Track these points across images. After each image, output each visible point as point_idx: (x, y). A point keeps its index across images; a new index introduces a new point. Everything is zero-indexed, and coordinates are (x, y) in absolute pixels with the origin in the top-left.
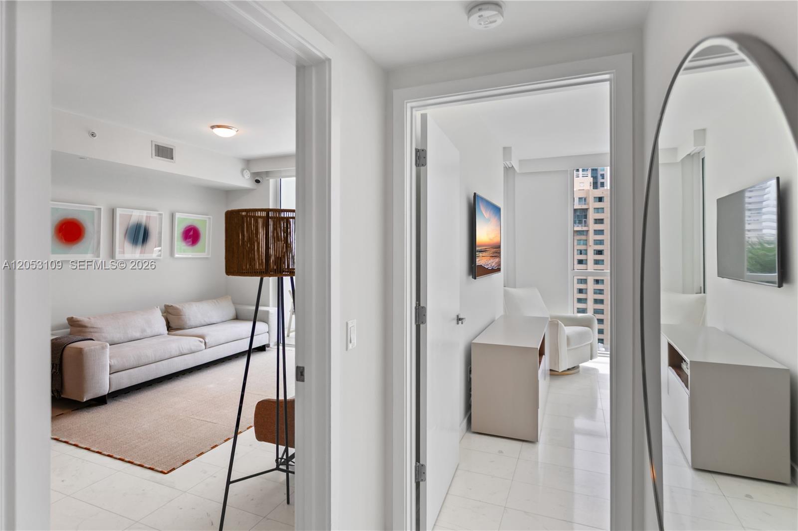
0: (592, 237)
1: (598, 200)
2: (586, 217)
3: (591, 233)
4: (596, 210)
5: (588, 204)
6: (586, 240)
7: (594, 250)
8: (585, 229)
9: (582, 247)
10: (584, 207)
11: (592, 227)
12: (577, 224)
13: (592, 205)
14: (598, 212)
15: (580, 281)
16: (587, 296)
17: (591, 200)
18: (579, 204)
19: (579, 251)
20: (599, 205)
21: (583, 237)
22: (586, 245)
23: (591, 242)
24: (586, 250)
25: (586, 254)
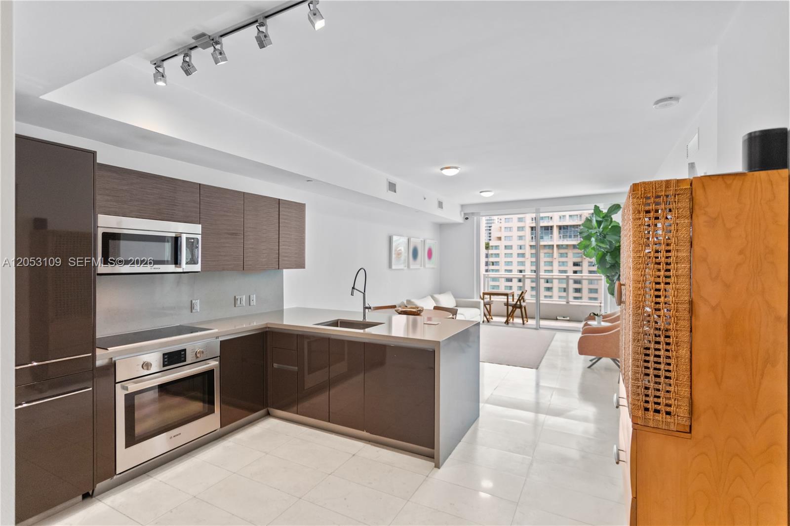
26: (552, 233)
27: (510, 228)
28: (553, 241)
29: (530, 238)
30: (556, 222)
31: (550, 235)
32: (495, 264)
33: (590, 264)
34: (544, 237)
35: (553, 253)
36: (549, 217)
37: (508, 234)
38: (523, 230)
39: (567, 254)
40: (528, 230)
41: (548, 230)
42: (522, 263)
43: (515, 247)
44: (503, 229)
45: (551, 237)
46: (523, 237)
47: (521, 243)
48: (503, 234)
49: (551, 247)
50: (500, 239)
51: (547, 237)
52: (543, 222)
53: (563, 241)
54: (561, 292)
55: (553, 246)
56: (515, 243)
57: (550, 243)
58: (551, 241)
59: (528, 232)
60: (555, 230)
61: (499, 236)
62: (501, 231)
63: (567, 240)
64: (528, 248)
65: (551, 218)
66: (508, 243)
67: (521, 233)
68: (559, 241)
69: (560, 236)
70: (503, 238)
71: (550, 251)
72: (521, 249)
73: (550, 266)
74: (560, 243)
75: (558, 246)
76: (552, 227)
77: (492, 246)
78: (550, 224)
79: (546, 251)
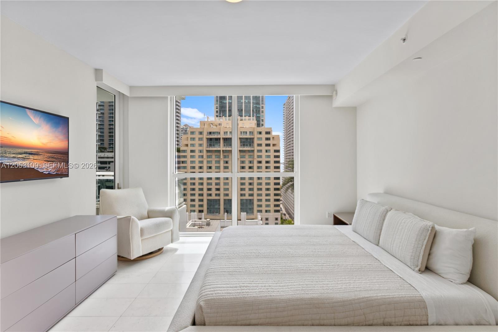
0: (256, 154)
1: (259, 133)
2: (253, 142)
3: (256, 151)
4: (258, 139)
5: (254, 135)
6: (253, 155)
7: (257, 161)
8: (252, 149)
9: (251, 159)
10: (252, 137)
11: (256, 148)
12: (248, 147)
13: (256, 136)
14: (259, 140)
15: (250, 178)
16: (254, 187)
17: (255, 133)
18: (249, 135)
19: (249, 162)
20: (259, 136)
21: (251, 154)
22: (253, 158)
23: (256, 157)
24: (253, 161)
25: (253, 163)
26: (220, 143)
27: (194, 138)
28: (220, 147)
29: (206, 146)
30: (222, 136)
31: (218, 144)
32: (184, 162)
33: (241, 162)
34: (215, 145)
35: (220, 155)
36: (218, 132)
37: (193, 142)
38: (202, 140)
39: (228, 156)
40: (205, 140)
41: (217, 140)
42: (201, 162)
43: (197, 151)
44: (189, 139)
45: (219, 145)
46: (202, 145)
47: (201, 148)
48: (190, 142)
49: (219, 151)
50: (187, 145)
51: (217, 145)
52: (214, 135)
53: (226, 147)
54: (225, 180)
55: (220, 150)
56: (197, 148)
57: (219, 149)
58: (219, 147)
59: (205, 142)
60: (222, 141)
61: (187, 144)
62: (188, 140)
63: (228, 147)
64: (205, 152)
65: (219, 133)
66: (193, 148)
67: (201, 142)
68: (224, 147)
69: (225, 145)
70: (189, 145)
71: (218, 154)
72: (201, 152)
73: (218, 163)
74: (224, 149)
75: (223, 151)
76: (220, 139)
77: (182, 150)
78: (219, 137)
79: (216, 154)
